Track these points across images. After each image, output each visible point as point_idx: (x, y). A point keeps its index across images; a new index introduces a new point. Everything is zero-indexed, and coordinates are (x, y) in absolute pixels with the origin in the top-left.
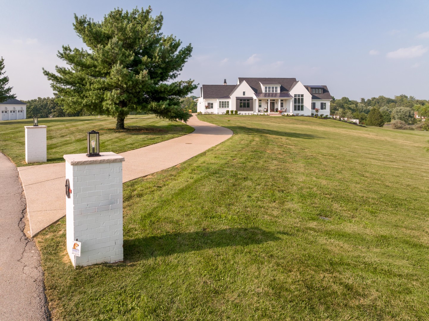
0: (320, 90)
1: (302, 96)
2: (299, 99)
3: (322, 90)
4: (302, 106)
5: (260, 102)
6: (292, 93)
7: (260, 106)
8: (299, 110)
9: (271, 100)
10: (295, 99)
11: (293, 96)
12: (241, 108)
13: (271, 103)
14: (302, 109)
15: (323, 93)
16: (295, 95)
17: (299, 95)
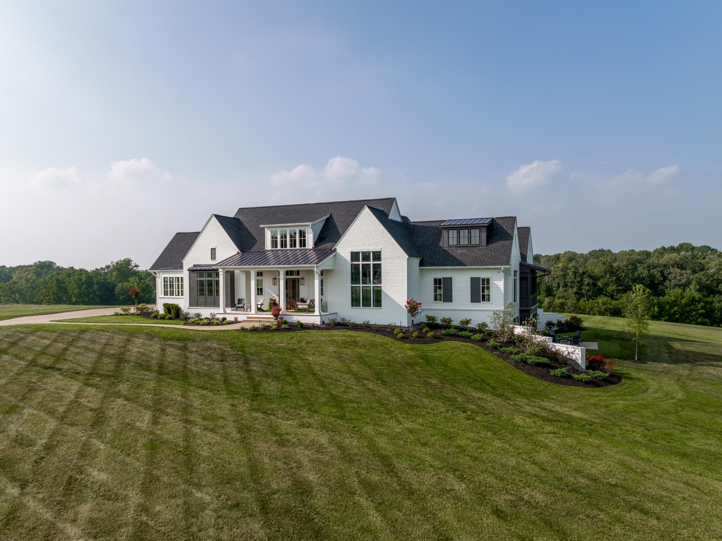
0: (475, 233)
1: (377, 256)
2: (366, 267)
3: (484, 235)
4: (378, 293)
5: (260, 278)
6: (345, 247)
7: (260, 291)
8: (366, 303)
9: (287, 273)
10: (355, 268)
11: (348, 258)
12: (202, 299)
13: (287, 281)
14: (378, 303)
15: (488, 242)
16: (355, 256)
17: (366, 256)
